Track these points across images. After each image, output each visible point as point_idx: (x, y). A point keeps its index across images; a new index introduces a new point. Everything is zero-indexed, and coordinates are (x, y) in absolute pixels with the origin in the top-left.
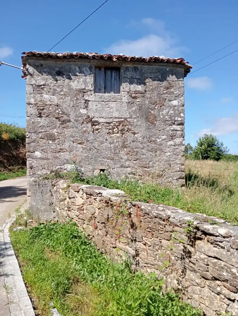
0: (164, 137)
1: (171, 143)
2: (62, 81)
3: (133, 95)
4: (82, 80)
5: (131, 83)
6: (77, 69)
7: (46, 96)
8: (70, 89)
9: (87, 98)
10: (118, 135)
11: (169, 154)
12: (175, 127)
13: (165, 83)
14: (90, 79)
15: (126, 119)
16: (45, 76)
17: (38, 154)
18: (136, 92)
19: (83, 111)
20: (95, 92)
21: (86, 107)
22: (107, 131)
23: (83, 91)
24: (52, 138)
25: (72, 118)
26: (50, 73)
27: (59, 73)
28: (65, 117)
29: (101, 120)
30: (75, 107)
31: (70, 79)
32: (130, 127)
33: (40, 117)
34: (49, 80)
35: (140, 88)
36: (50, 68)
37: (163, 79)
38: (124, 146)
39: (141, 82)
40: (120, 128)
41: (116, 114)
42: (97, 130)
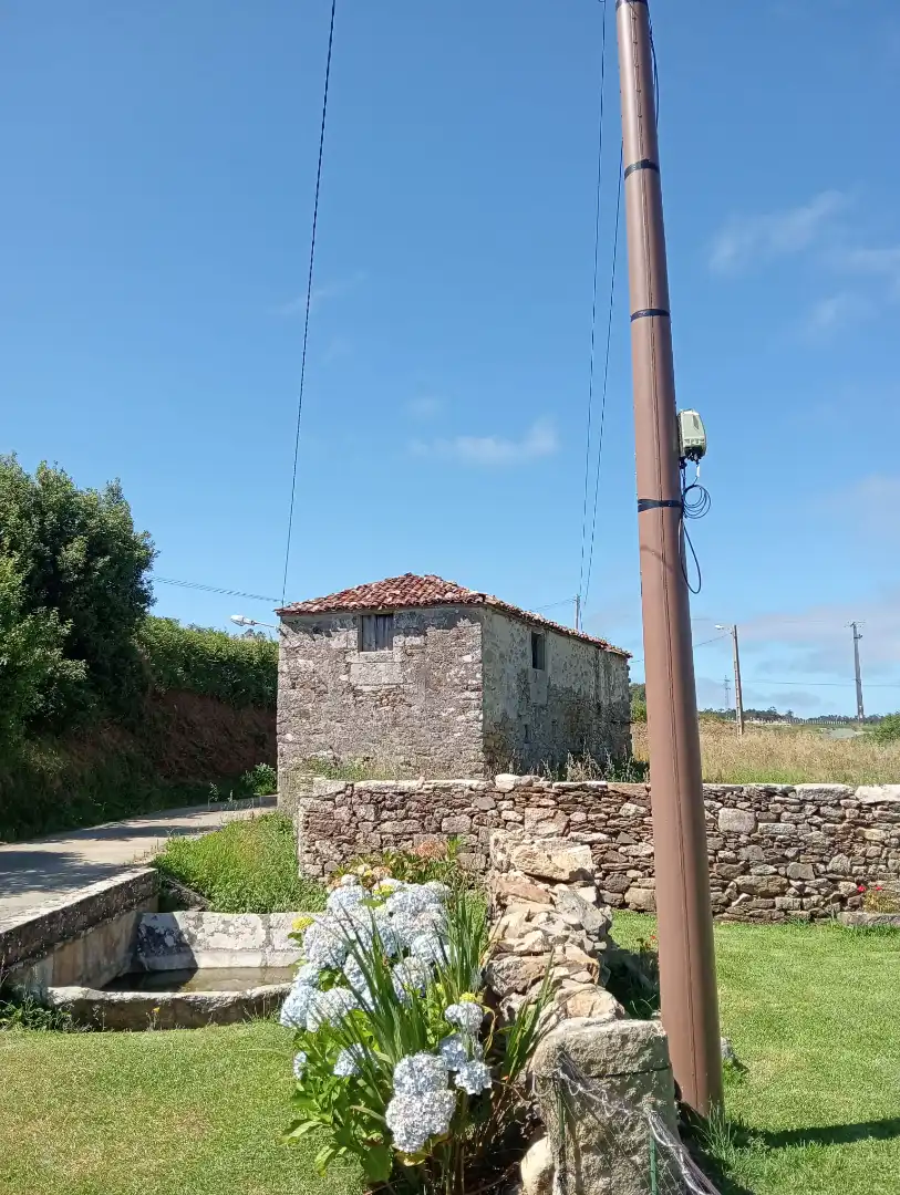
0: (452, 709)
1: (463, 717)
2: (321, 639)
3: (409, 651)
4: (343, 637)
5: (407, 635)
6: (338, 623)
7: (301, 661)
8: (329, 649)
9: (348, 659)
10: (387, 708)
11: (459, 734)
12: (467, 694)
13: (453, 632)
14: (353, 635)
15: (398, 685)
16: (301, 635)
17: (289, 737)
18: (412, 647)
19: (344, 678)
20: (361, 649)
21: (348, 672)
22: (373, 704)
23: (344, 652)
24: (305, 714)
25: (331, 686)
26: (306, 632)
27: (317, 631)
28: (323, 687)
29: (366, 689)
30: (335, 673)
31: (329, 636)
32: (403, 697)
33: (294, 688)
34: (307, 639)
35: (418, 641)
36: (307, 624)
37: (451, 625)
38: (395, 724)
39: (421, 632)
40: (391, 697)
41: (385, 680)
42: (361, 701)
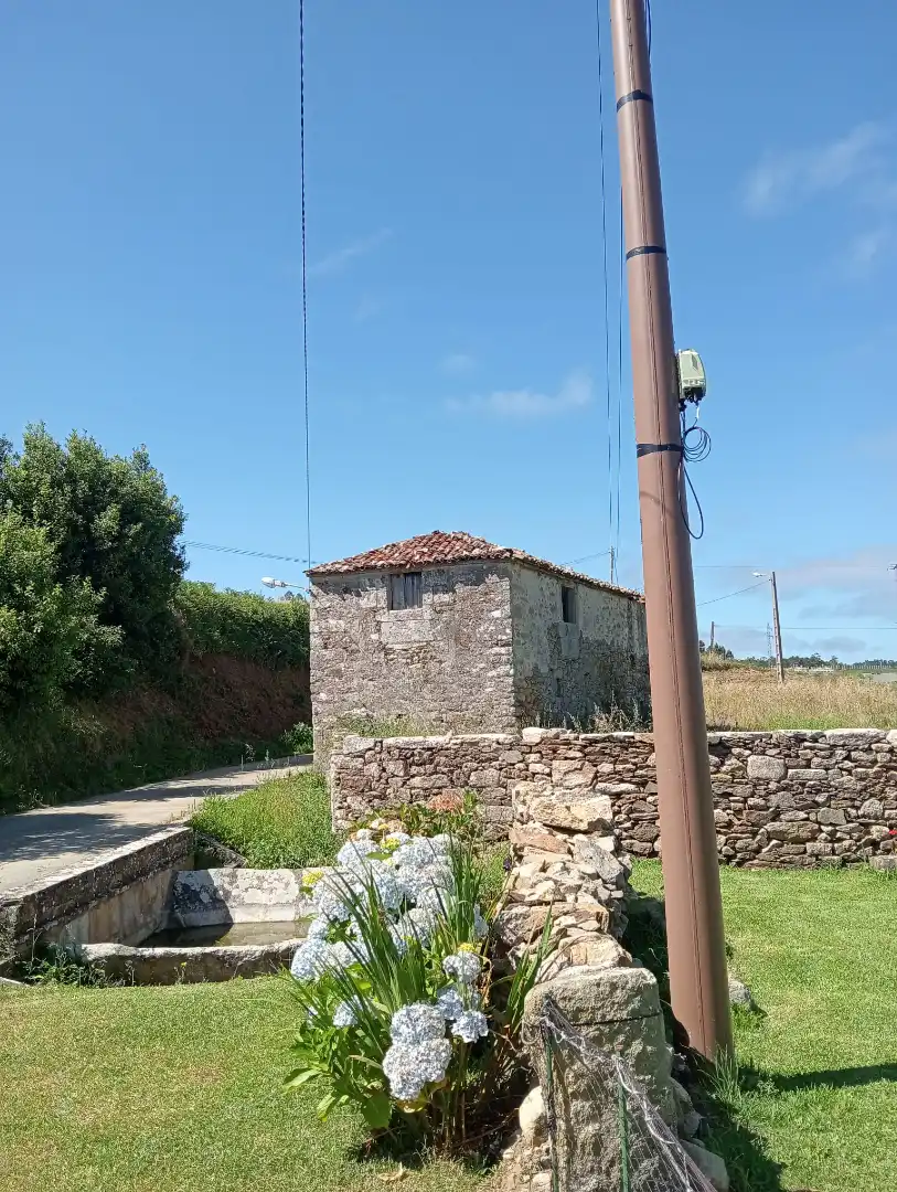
0: (482, 665)
1: (494, 673)
2: (351, 599)
3: (438, 609)
4: (372, 596)
5: (435, 593)
6: (368, 583)
7: (332, 622)
8: (359, 608)
9: (378, 618)
10: (419, 665)
11: (490, 689)
12: (497, 649)
13: (481, 587)
14: (383, 593)
15: (428, 643)
16: (331, 596)
17: (323, 696)
18: (441, 604)
19: (374, 637)
20: (391, 607)
21: (379, 630)
22: (404, 661)
23: (374, 611)
24: (338, 673)
25: (361, 646)
26: (335, 592)
27: (347, 591)
28: (354, 646)
29: (396, 647)
30: (365, 633)
31: (359, 595)
32: (434, 654)
33: (326, 648)
34: (336, 599)
35: (446, 598)
36: (336, 584)
37: (479, 581)
38: (426, 681)
39: (449, 589)
40: (421, 655)
41: (416, 637)
42: (392, 660)
